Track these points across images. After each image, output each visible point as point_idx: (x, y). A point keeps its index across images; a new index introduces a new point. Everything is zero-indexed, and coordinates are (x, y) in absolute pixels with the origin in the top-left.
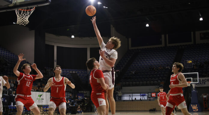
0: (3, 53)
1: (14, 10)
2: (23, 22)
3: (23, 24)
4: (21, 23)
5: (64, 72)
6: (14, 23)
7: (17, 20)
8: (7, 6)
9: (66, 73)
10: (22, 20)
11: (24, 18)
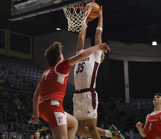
0: (35, 76)
1: (61, 8)
2: (77, 27)
3: (78, 31)
4: (75, 29)
5: (142, 105)
6: (58, 29)
7: (68, 25)
8: (51, 3)
9: (147, 106)
10: (76, 23)
11: (78, 21)
